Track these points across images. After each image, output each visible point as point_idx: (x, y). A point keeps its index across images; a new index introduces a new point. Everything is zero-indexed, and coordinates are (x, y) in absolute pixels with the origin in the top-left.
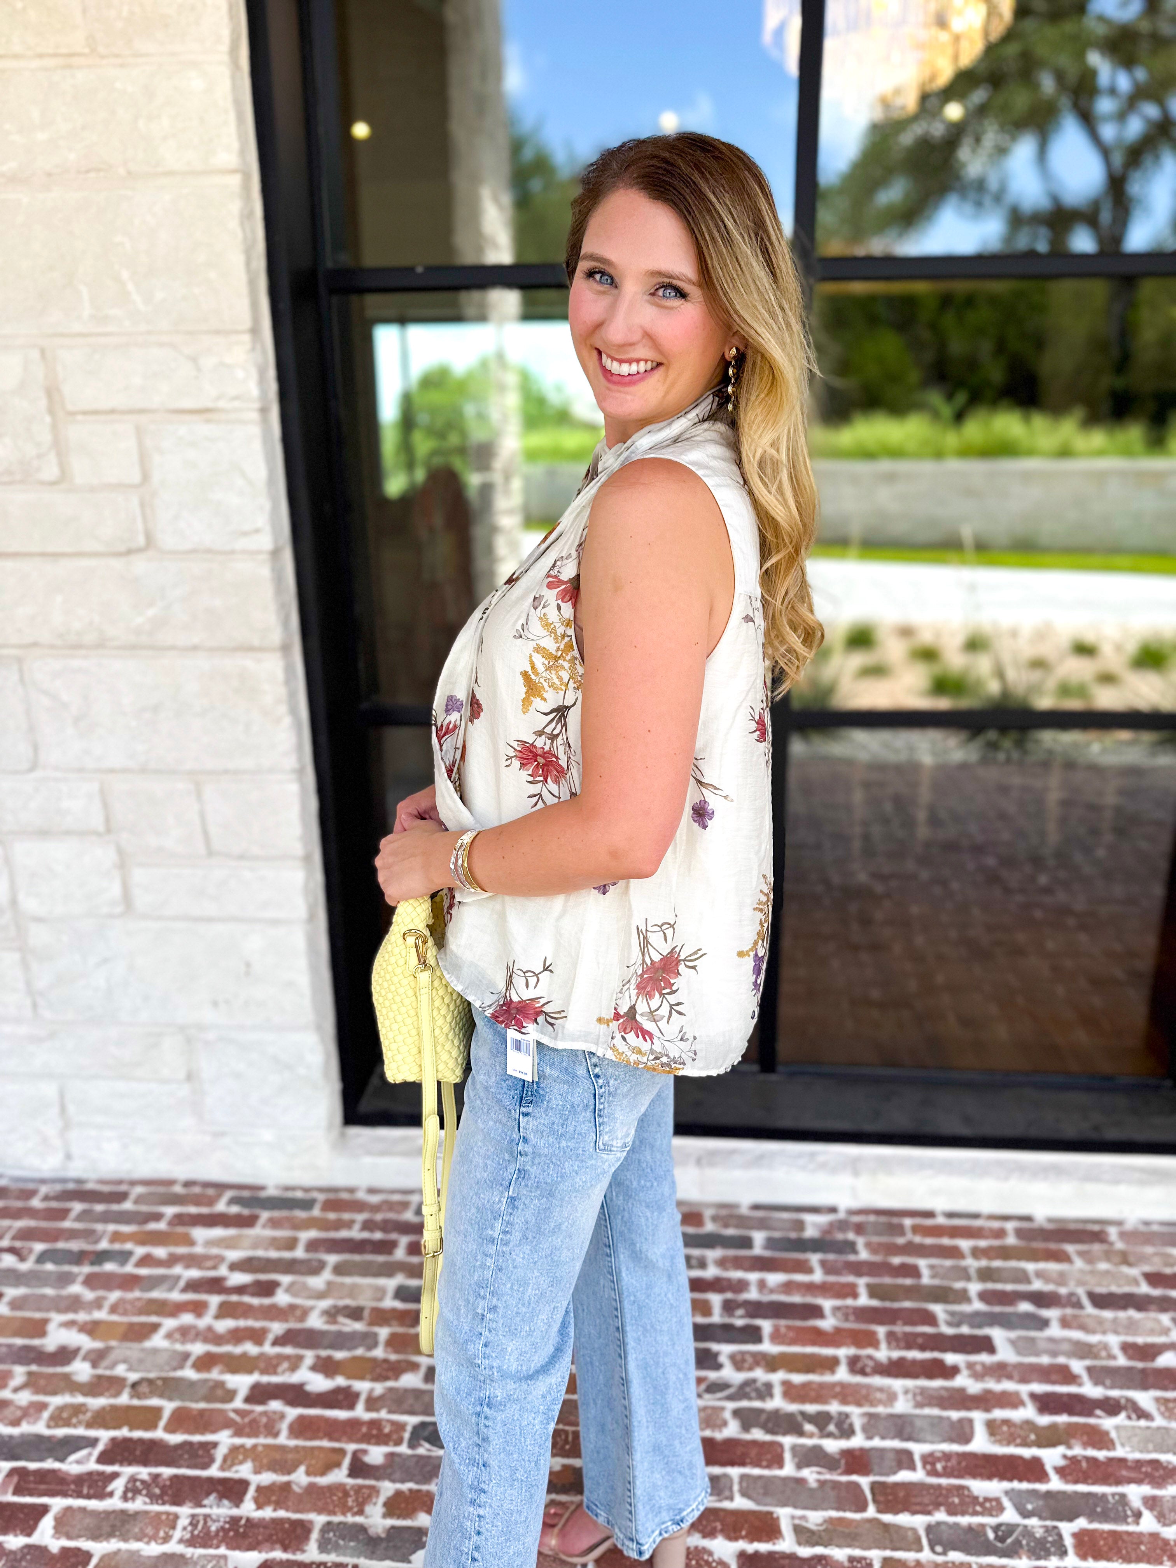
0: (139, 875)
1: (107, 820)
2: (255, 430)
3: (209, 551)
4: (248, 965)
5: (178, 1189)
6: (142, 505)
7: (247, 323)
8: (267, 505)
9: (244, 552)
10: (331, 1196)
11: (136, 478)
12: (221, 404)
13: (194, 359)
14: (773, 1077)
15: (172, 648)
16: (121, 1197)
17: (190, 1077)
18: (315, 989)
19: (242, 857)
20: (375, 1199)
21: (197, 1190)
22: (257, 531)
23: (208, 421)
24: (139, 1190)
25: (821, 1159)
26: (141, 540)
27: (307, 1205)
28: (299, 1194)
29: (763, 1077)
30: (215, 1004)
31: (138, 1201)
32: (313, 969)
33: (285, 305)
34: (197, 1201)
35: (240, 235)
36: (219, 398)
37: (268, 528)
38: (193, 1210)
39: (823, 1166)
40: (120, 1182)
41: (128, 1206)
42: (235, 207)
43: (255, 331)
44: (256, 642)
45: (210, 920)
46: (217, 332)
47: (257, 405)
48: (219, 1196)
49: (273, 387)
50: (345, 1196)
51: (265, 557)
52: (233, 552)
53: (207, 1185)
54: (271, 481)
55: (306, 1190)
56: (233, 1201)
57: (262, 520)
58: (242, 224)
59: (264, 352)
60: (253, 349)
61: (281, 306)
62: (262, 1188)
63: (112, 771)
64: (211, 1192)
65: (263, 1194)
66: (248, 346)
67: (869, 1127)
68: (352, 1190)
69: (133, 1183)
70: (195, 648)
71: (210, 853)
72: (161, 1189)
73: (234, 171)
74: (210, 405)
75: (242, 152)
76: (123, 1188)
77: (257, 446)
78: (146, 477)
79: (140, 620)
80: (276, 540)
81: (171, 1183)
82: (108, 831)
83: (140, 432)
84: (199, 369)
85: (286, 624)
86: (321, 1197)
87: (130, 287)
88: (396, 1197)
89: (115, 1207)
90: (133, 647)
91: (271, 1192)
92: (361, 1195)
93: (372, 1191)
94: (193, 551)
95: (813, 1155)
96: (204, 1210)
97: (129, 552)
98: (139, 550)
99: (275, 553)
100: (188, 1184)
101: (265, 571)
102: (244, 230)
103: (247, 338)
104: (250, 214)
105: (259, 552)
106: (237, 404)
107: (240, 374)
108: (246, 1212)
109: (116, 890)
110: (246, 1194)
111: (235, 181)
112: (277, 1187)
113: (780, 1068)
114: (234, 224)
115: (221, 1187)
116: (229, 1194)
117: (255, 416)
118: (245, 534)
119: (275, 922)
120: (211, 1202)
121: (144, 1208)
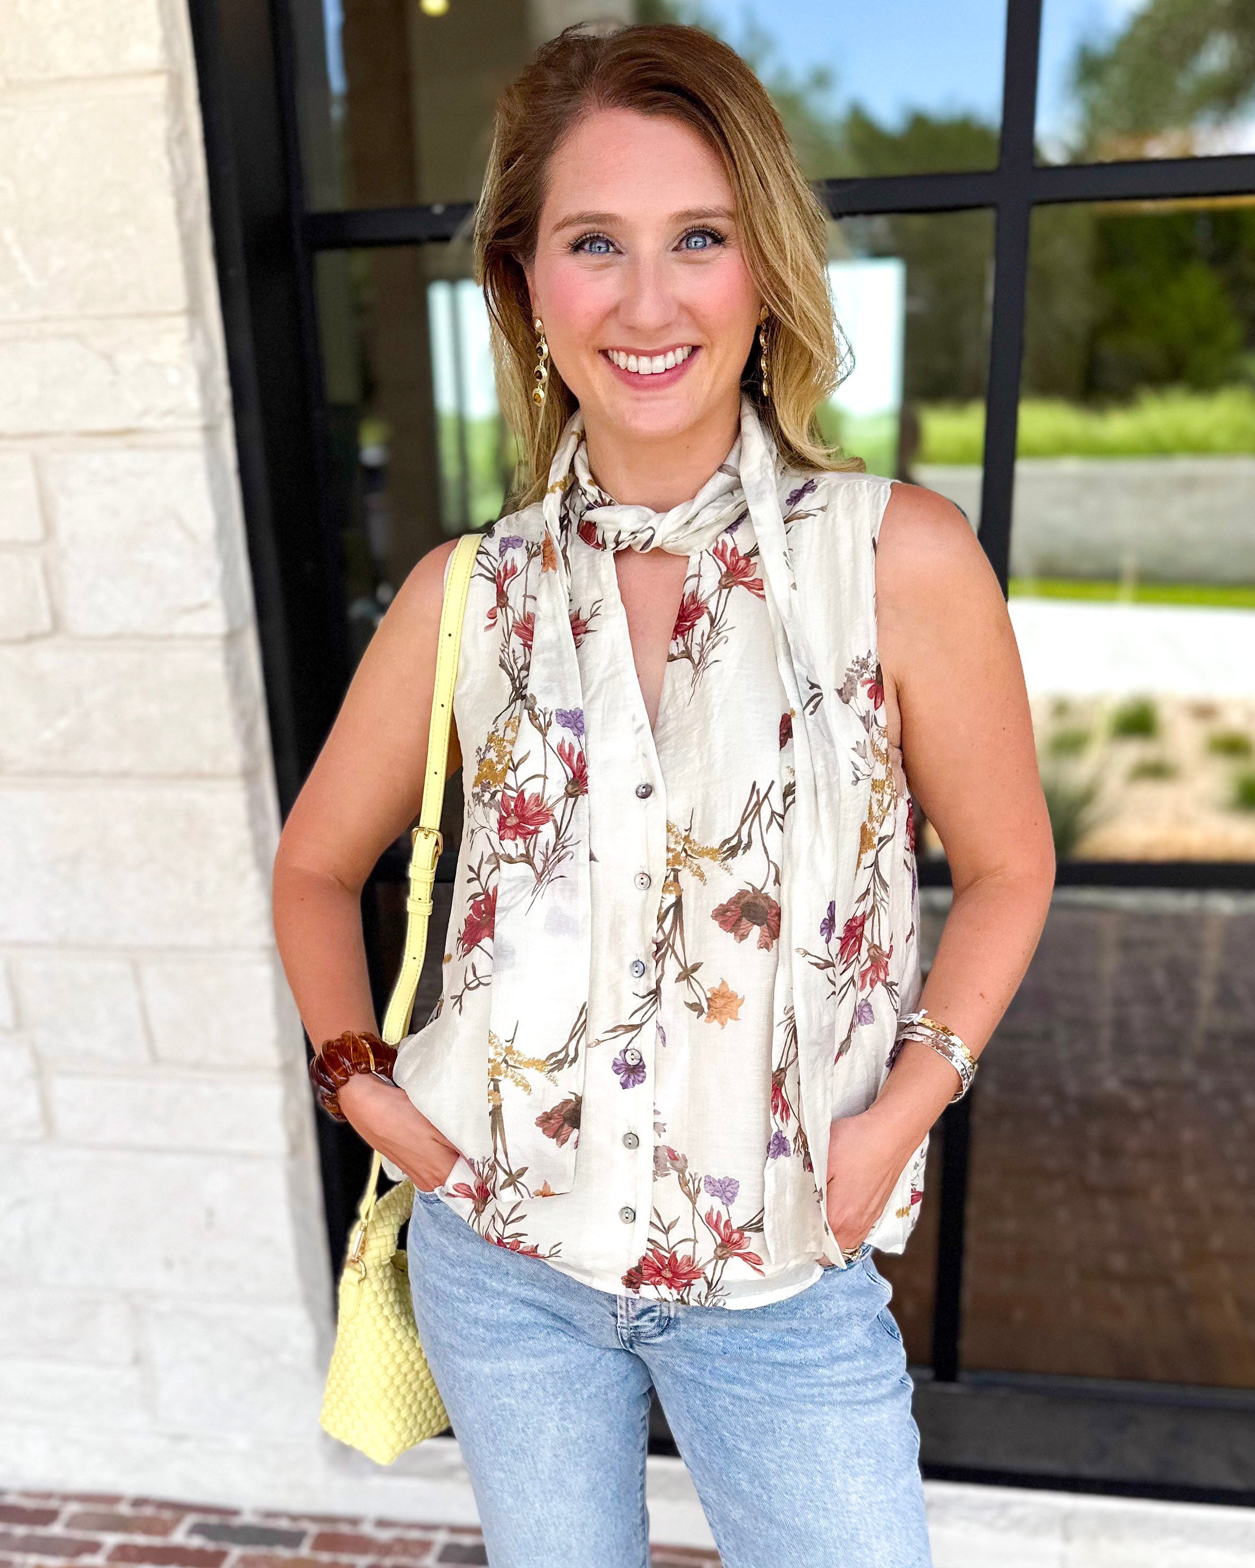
0: (62, 1088)
1: (17, 1011)
2: (197, 459)
3: (138, 636)
4: (210, 1213)
5: (124, 1509)
6: (46, 571)
7: (180, 300)
8: (217, 569)
9: (187, 636)
10: (326, 1528)
11: (36, 532)
12: (149, 422)
13: (108, 357)
14: (953, 1388)
15: (94, 774)
16: (48, 1517)
17: (137, 1360)
18: (301, 1248)
19: (197, 1066)
20: (385, 1535)
21: (148, 1511)
22: (203, 606)
23: (131, 447)
24: (73, 1508)
25: (1016, 1512)
26: (45, 622)
27: (293, 1539)
28: (284, 1524)
29: (938, 1387)
30: (168, 1264)
31: (73, 1522)
32: (298, 1221)
33: (237, 271)
34: (147, 1527)
35: (167, 168)
36: (144, 413)
37: (218, 603)
38: (140, 1540)
39: (1018, 1523)
40: (48, 1496)
41: (56, 1529)
42: (159, 125)
43: (194, 311)
44: (207, 767)
45: (157, 1150)
46: (140, 315)
47: (198, 422)
48: (177, 1521)
49: (223, 394)
50: (345, 1529)
51: (217, 644)
52: (170, 637)
53: (163, 1505)
54: (221, 532)
55: (294, 1518)
56: (197, 1529)
57: (209, 591)
58: (169, 152)
59: (208, 342)
60: (191, 338)
61: (232, 272)
62: (235, 1513)
63: (19, 945)
64: (167, 1515)
65: (236, 1521)
66: (184, 335)
67: (1088, 1470)
68: (354, 1521)
69: (67, 1498)
70: (125, 774)
71: (156, 1059)
72: (101, 1509)
73: (157, 73)
74: (133, 424)
75: (168, 43)
76: (53, 1504)
77: (200, 482)
78: (49, 529)
79: (47, 735)
80: (230, 619)
81: (114, 1499)
82: (19, 1025)
83: (37, 463)
84: (116, 372)
85: (248, 739)
86: (313, 1529)
87: (16, 252)
88: (414, 1535)
89: (41, 1531)
90: (42, 773)
91: (248, 1518)
92: (367, 1529)
93: (382, 1523)
94: (117, 636)
95: (1005, 1506)
96: (156, 1541)
97: (30, 639)
98: (44, 636)
99: (231, 638)
100: (138, 1502)
101: (216, 665)
102: (172, 162)
103: (182, 322)
104: (183, 137)
105: (205, 637)
106: (170, 421)
107: (173, 377)
108: (211, 1546)
109: (31, 1107)
110: (213, 1520)
111: (158, 87)
112: (256, 1512)
113: (964, 1376)
114: (157, 153)
115: (181, 1508)
116: (191, 1519)
117: (196, 438)
118: (188, 610)
119: (246, 1157)
120: (165, 1529)
121: (79, 1535)
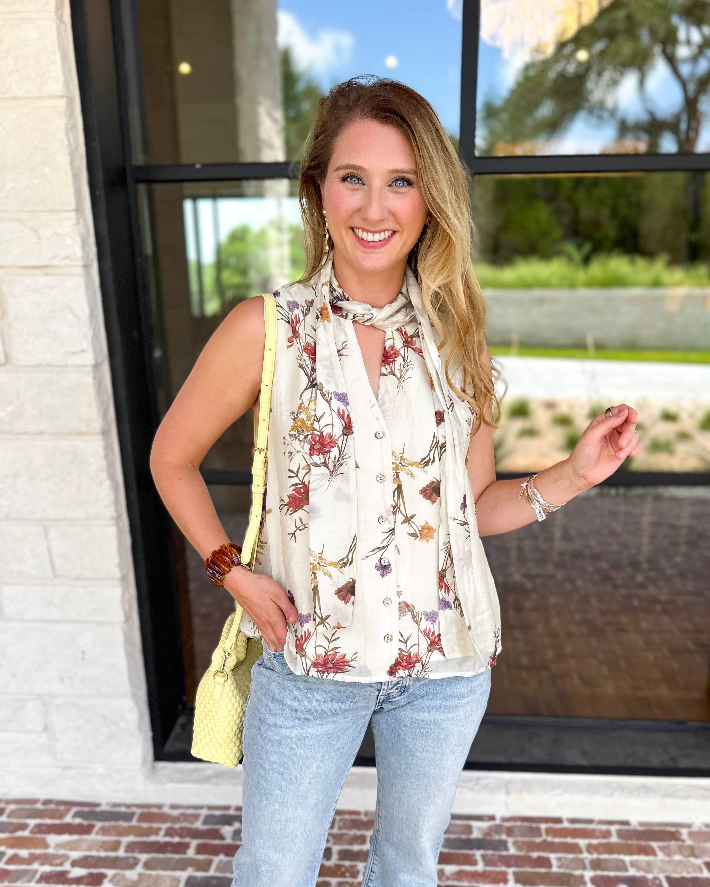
2: (81, 281)
3: (49, 365)
4: (83, 653)
5: (39, 806)
6: (2, 334)
7: (73, 205)
8: (90, 333)
9: (73, 366)
10: (146, 810)
12: (55, 262)
13: (35, 230)
15: (26, 433)
17: (46, 729)
18: (131, 669)
19: (77, 578)
20: (175, 813)
21: (52, 806)
22: (83, 351)
23: (46, 274)
24: (12, 807)
25: (484, 782)
26: (1, 358)
27: (128, 817)
28: (123, 809)
30: (62, 679)
31: (12, 815)
32: (129, 655)
33: (100, 192)
34: (52, 815)
35: (66, 142)
36: (53, 258)
37: (90, 350)
38: (48, 821)
39: (485, 787)
41: (4, 818)
42: (62, 122)
43: (79, 210)
44: (84, 429)
45: (56, 622)
46: (51, 211)
47: (81, 263)
48: (68, 811)
49: (93, 249)
50: (155, 810)
51: (89, 369)
52: (66, 366)
53: (60, 803)
54: (92, 315)
55: (128, 806)
56: (77, 815)
57: (86, 344)
58: (67, 134)
59: (86, 225)
60: (78, 223)
61: (97, 191)
62: (98, 805)
64: (62, 808)
65: (98, 809)
66: (74, 221)
67: (517, 760)
68: (159, 806)
69: (8, 802)
70: (41, 433)
71: (55, 576)
72: (28, 806)
73: (61, 97)
74: (48, 263)
75: (67, 83)
76: (1, 806)
77: (82, 291)
78: (4, 313)
79: (2, 414)
80: (96, 358)
81: (35, 801)
84: (39, 238)
85: (105, 415)
86: (138, 811)
88: (190, 811)
91: (104, 808)
92: (166, 810)
93: (173, 807)
94: (39, 365)
95: (478, 780)
96: (57, 822)
99: (96, 366)
100: (46, 802)
101: (89, 380)
102: (68, 139)
103: (73, 215)
104: (74, 127)
105: (85, 366)
106: (66, 262)
107: (69, 241)
108: (86, 823)
110: (86, 809)
111: (62, 103)
112: (108, 804)
114: (61, 134)
115: (69, 804)
116: (75, 809)
117: (80, 270)
118: (75, 353)
119: (101, 624)
120: (61, 816)
121: (15, 821)
